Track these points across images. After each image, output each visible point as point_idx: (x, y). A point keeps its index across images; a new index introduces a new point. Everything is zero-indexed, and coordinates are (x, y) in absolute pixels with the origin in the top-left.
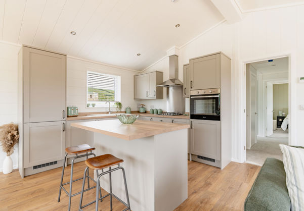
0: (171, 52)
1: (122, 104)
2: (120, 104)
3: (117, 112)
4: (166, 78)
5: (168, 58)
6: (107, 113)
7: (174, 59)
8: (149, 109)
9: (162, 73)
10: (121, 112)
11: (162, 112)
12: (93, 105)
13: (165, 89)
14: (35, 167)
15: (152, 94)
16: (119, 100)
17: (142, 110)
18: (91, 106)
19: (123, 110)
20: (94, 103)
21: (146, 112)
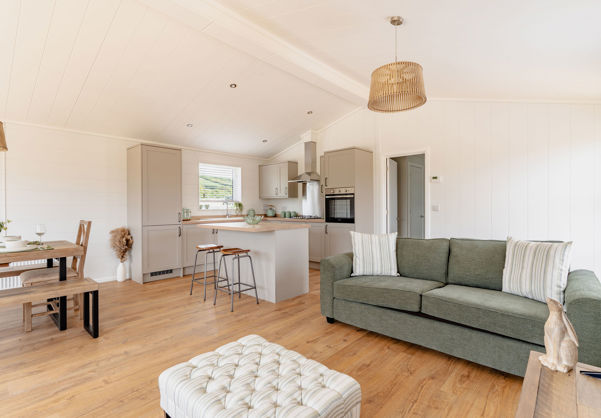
0: (307, 137)
1: (244, 204)
2: (240, 205)
3: (237, 216)
4: (301, 170)
5: (303, 146)
6: (225, 216)
7: (310, 147)
8: (279, 212)
9: (297, 163)
10: (242, 216)
11: (297, 216)
12: (207, 207)
13: (300, 185)
14: (152, 274)
15: (283, 192)
16: (240, 200)
17: (270, 213)
18: (204, 208)
19: (244, 212)
20: (207, 203)
21: (275, 216)
